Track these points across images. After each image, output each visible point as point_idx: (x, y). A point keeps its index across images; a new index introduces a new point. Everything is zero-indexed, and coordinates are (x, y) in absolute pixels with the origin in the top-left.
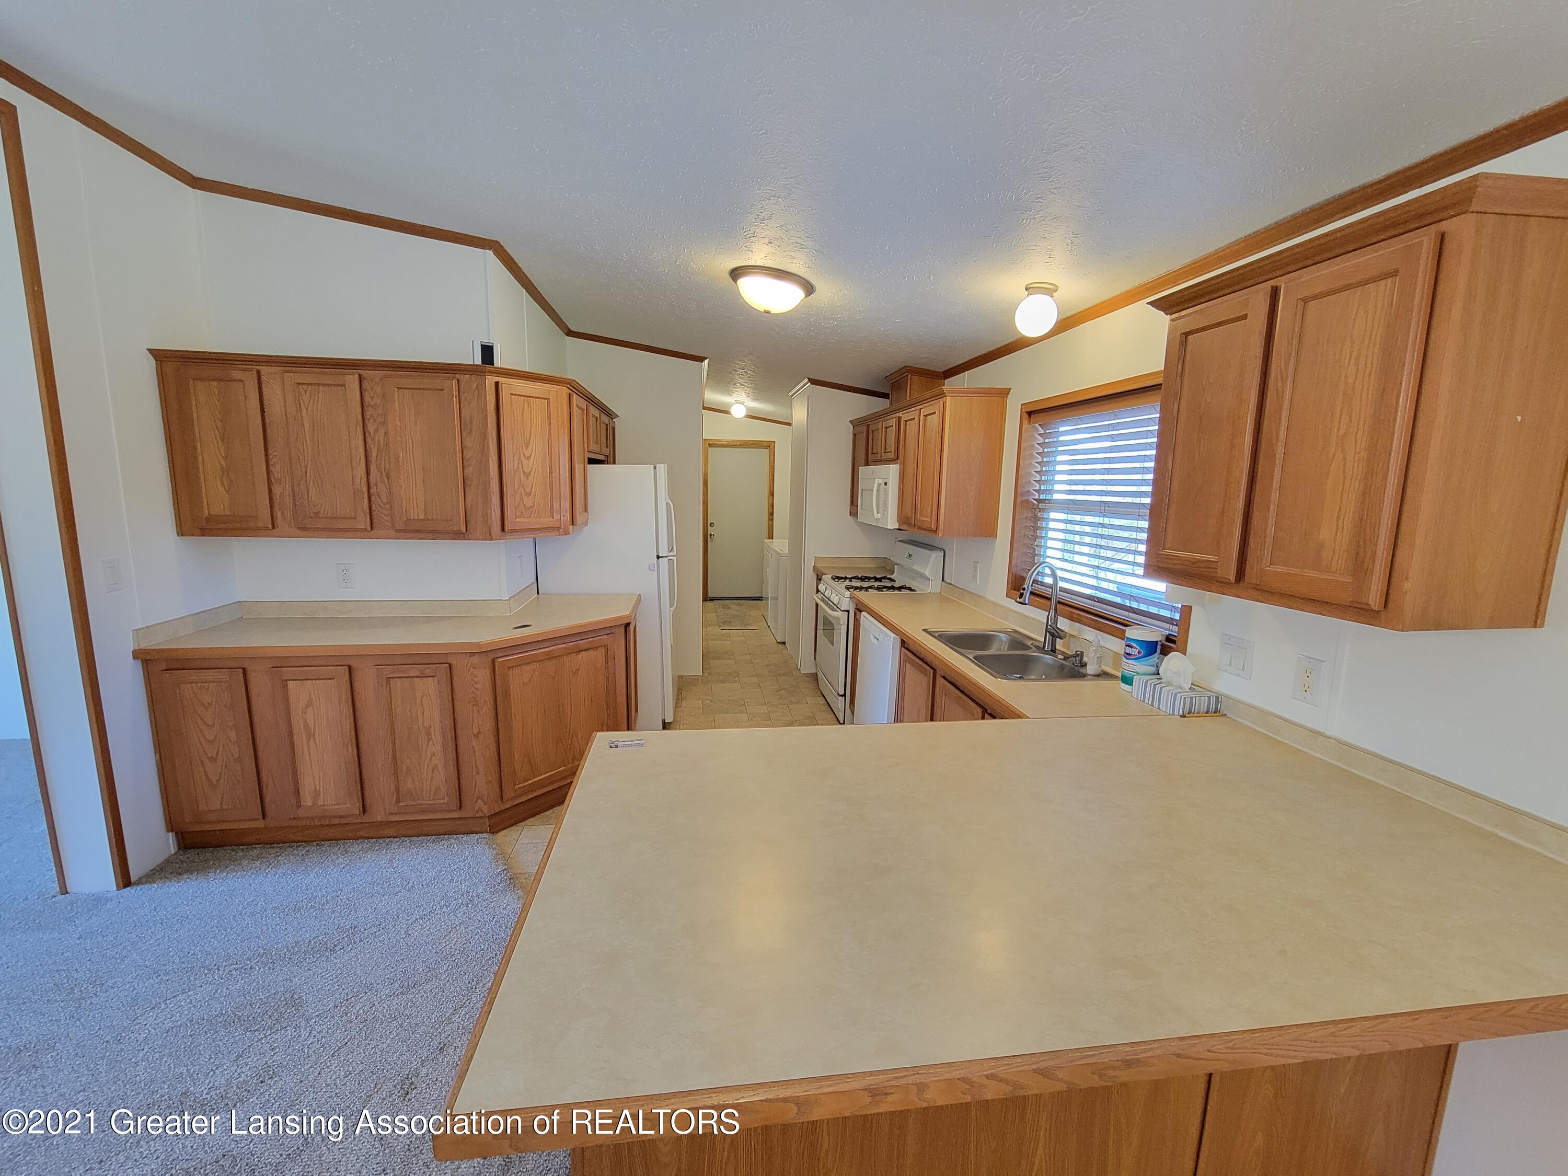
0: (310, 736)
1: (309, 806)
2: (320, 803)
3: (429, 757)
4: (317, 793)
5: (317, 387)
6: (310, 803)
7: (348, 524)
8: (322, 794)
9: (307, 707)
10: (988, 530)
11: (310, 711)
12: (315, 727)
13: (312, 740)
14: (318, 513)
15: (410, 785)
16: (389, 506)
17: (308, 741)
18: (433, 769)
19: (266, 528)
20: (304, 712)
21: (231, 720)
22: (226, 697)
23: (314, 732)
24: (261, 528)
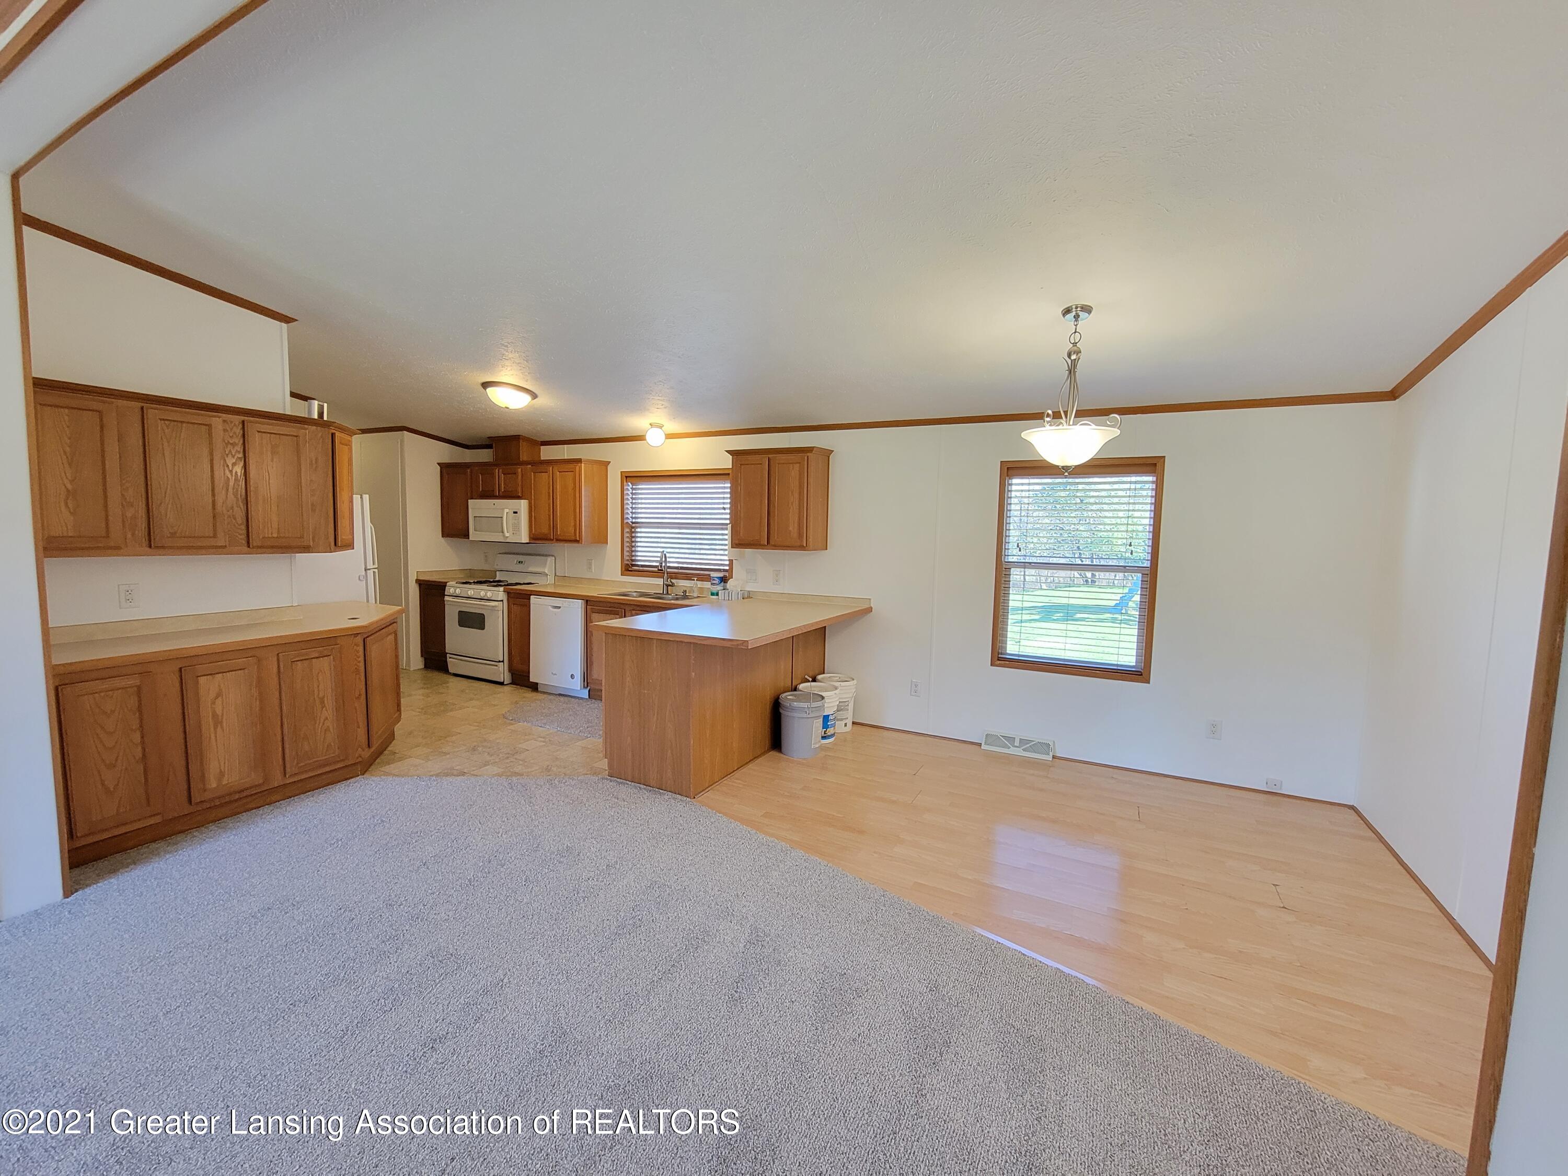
0: (217, 722)
1: (215, 788)
2: (225, 782)
3: (322, 720)
5: (179, 424)
6: (214, 785)
9: (217, 698)
10: (602, 539)
11: (219, 701)
13: (219, 726)
16: (244, 527)
17: (215, 729)
18: (326, 730)
19: (117, 548)
20: (213, 703)
21: (135, 724)
22: (133, 702)
23: (222, 719)
24: (111, 548)
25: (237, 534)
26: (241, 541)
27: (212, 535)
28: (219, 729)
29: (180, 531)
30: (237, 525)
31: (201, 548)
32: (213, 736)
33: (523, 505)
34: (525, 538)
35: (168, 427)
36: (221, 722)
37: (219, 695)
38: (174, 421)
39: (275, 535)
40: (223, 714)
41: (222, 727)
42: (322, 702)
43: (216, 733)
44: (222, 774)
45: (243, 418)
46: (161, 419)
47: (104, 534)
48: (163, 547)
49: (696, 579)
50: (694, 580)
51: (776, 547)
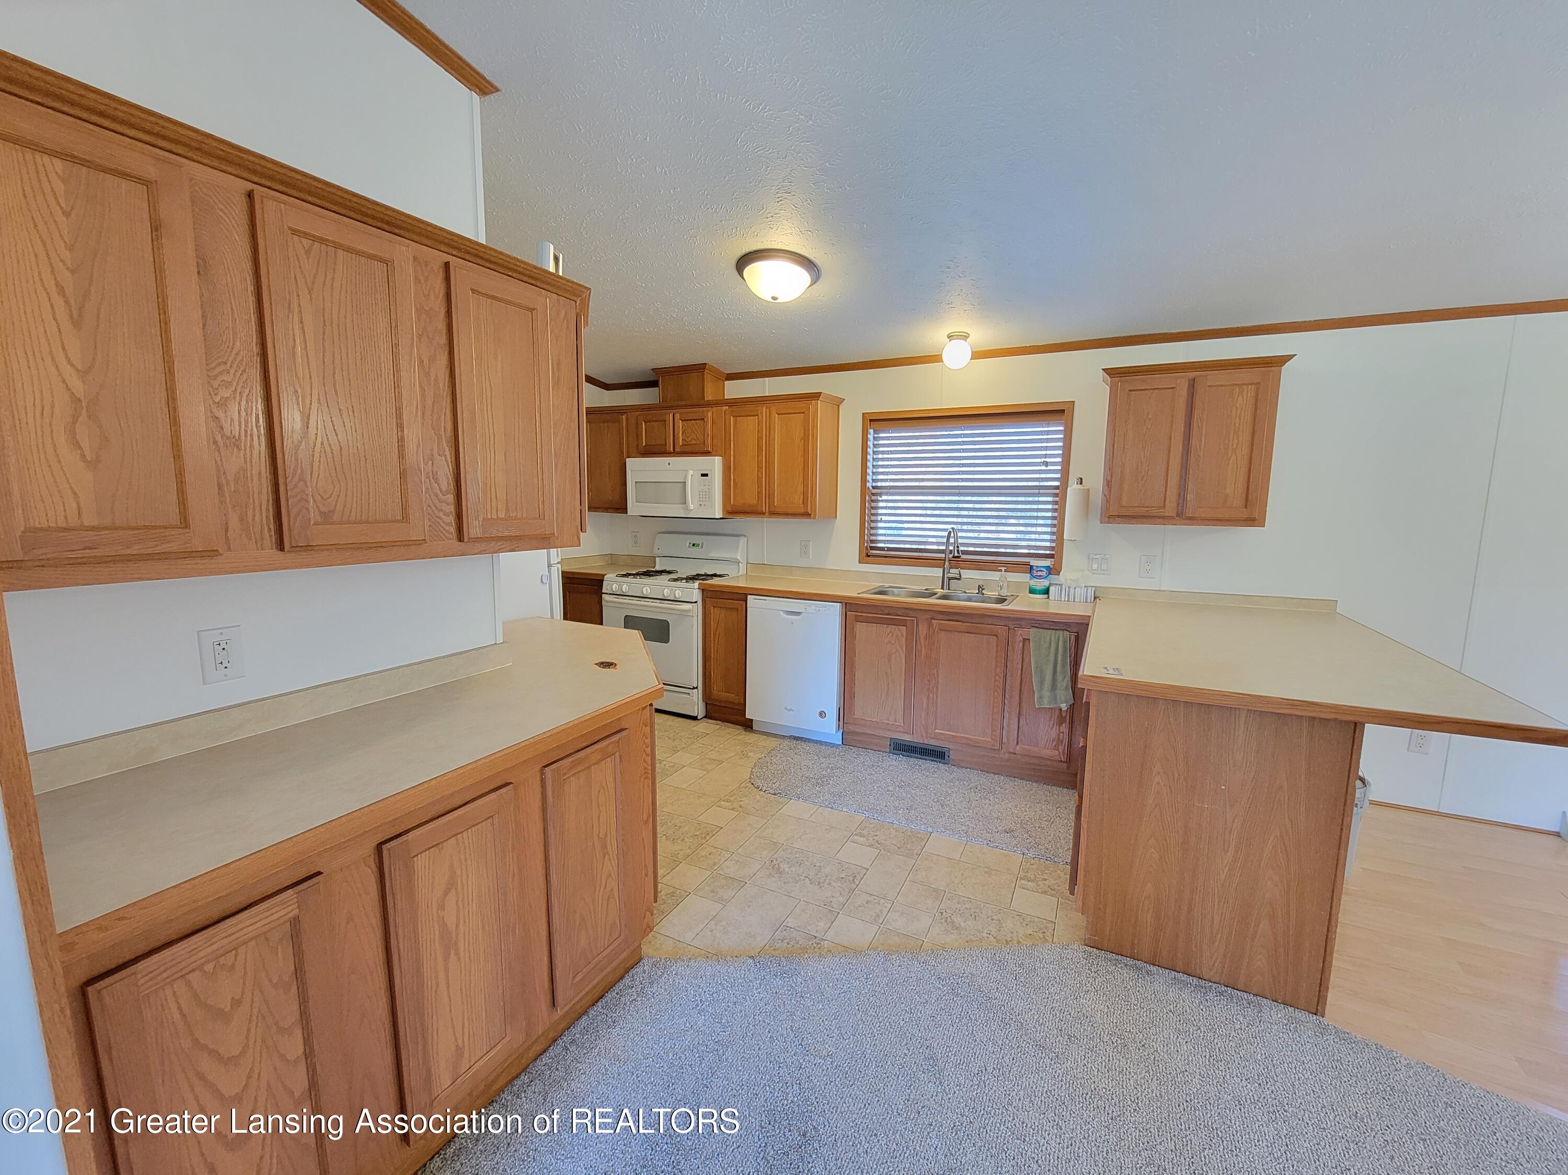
0: (450, 947)
2: (464, 1067)
3: (604, 881)
4: (459, 1053)
7: (397, 533)
9: (446, 893)
11: (451, 898)
13: (452, 954)
14: (332, 512)
16: (451, 498)
17: (446, 958)
18: (608, 899)
19: (212, 553)
20: (442, 907)
22: (283, 963)
23: (457, 935)
24: (191, 554)
25: (441, 514)
26: (447, 528)
27: (399, 517)
28: (453, 957)
29: (339, 507)
30: (440, 494)
31: (380, 546)
32: (442, 976)
33: (715, 464)
34: (719, 514)
35: (308, 252)
36: (456, 943)
37: (451, 885)
38: (322, 241)
39: (502, 515)
40: (457, 925)
41: (457, 954)
42: (604, 847)
43: (447, 970)
44: (459, 1050)
45: (446, 253)
46: (294, 232)
47: (175, 519)
48: (308, 548)
49: (1003, 569)
50: (1001, 571)
51: (1192, 520)
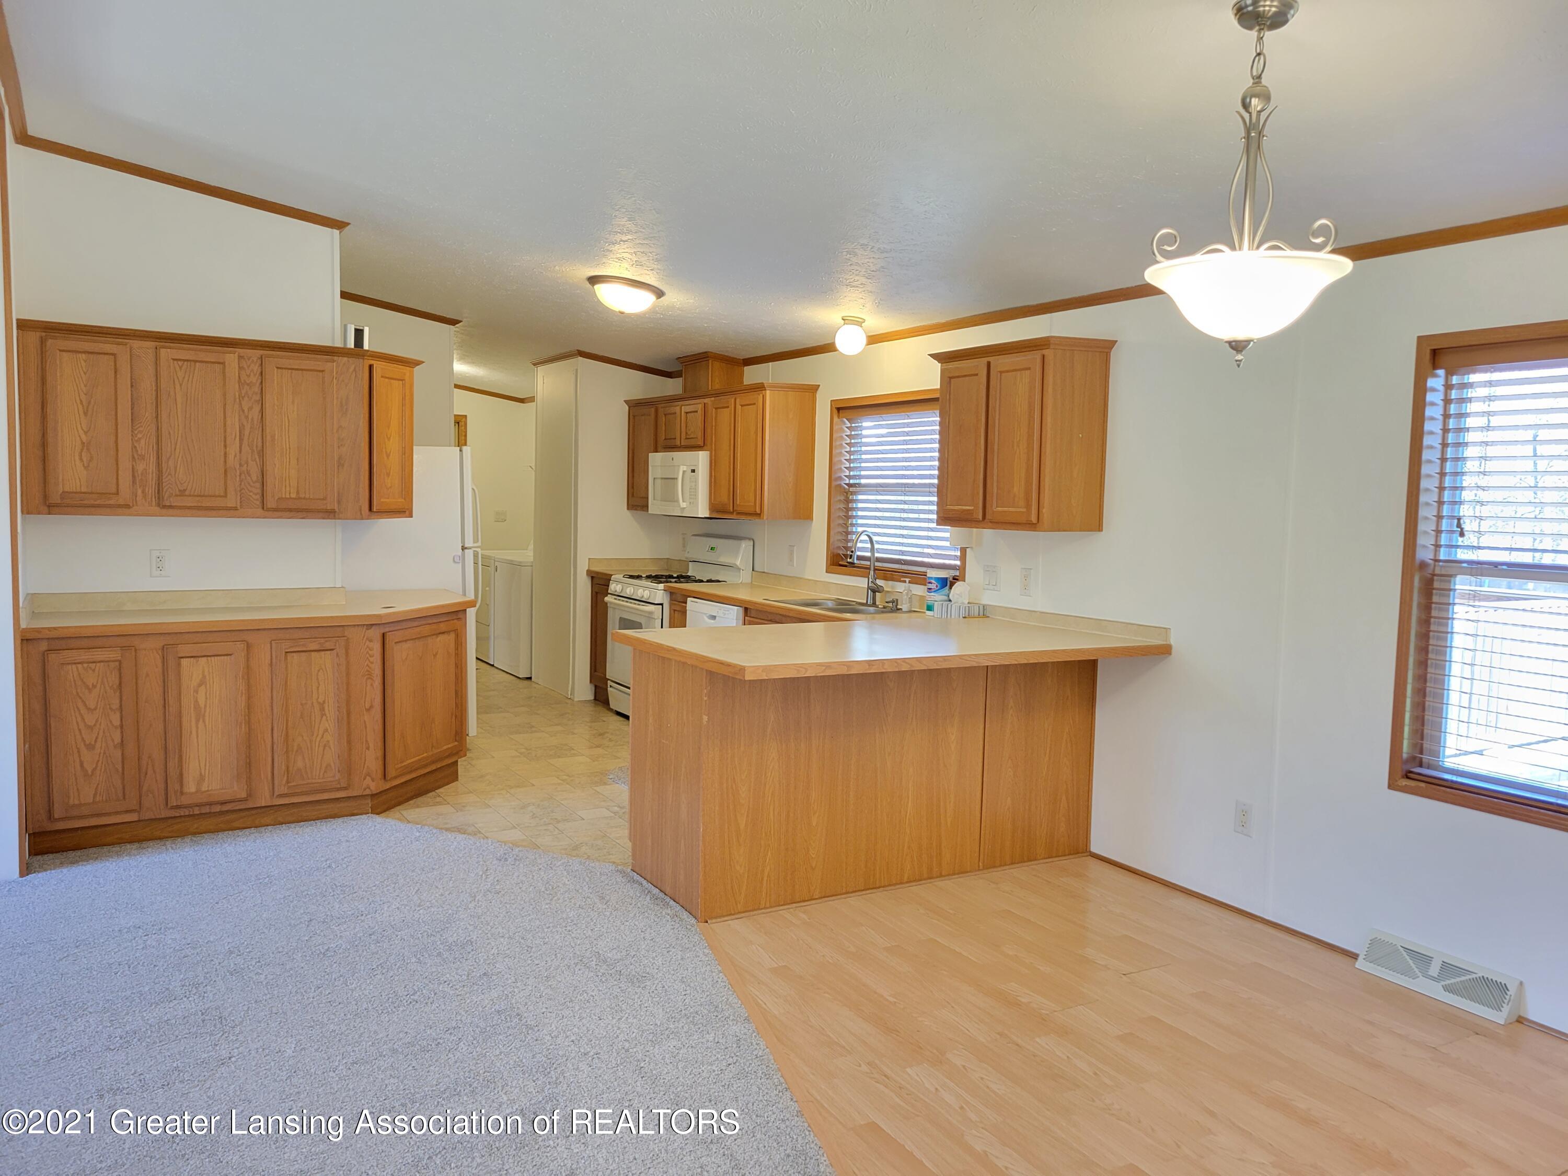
0: (200, 716)
1: (193, 793)
2: (204, 788)
3: (321, 732)
4: (202, 778)
5: (193, 363)
6: (193, 789)
7: (219, 502)
8: (206, 779)
9: (200, 685)
10: (803, 512)
11: (202, 690)
12: (205, 706)
13: (201, 720)
14: (185, 490)
15: (300, 764)
16: (258, 485)
17: (197, 721)
18: (325, 746)
19: (127, 506)
20: (196, 692)
21: (115, 703)
22: (113, 679)
23: (205, 711)
24: (120, 506)
25: (251, 494)
26: (255, 502)
27: (222, 494)
28: (200, 723)
29: (189, 488)
30: (252, 484)
31: (210, 509)
32: (194, 731)
33: (702, 458)
34: (703, 511)
35: (181, 368)
36: (204, 716)
37: (202, 683)
38: (187, 361)
39: (293, 496)
41: (204, 721)
42: (322, 709)
43: (197, 728)
45: (262, 352)
46: (174, 359)
47: (114, 490)
48: (171, 507)
49: (907, 580)
50: (905, 582)
51: (995, 524)
